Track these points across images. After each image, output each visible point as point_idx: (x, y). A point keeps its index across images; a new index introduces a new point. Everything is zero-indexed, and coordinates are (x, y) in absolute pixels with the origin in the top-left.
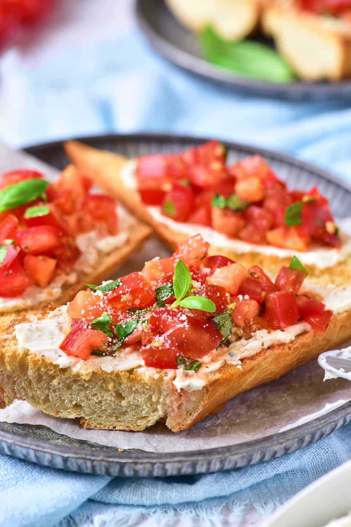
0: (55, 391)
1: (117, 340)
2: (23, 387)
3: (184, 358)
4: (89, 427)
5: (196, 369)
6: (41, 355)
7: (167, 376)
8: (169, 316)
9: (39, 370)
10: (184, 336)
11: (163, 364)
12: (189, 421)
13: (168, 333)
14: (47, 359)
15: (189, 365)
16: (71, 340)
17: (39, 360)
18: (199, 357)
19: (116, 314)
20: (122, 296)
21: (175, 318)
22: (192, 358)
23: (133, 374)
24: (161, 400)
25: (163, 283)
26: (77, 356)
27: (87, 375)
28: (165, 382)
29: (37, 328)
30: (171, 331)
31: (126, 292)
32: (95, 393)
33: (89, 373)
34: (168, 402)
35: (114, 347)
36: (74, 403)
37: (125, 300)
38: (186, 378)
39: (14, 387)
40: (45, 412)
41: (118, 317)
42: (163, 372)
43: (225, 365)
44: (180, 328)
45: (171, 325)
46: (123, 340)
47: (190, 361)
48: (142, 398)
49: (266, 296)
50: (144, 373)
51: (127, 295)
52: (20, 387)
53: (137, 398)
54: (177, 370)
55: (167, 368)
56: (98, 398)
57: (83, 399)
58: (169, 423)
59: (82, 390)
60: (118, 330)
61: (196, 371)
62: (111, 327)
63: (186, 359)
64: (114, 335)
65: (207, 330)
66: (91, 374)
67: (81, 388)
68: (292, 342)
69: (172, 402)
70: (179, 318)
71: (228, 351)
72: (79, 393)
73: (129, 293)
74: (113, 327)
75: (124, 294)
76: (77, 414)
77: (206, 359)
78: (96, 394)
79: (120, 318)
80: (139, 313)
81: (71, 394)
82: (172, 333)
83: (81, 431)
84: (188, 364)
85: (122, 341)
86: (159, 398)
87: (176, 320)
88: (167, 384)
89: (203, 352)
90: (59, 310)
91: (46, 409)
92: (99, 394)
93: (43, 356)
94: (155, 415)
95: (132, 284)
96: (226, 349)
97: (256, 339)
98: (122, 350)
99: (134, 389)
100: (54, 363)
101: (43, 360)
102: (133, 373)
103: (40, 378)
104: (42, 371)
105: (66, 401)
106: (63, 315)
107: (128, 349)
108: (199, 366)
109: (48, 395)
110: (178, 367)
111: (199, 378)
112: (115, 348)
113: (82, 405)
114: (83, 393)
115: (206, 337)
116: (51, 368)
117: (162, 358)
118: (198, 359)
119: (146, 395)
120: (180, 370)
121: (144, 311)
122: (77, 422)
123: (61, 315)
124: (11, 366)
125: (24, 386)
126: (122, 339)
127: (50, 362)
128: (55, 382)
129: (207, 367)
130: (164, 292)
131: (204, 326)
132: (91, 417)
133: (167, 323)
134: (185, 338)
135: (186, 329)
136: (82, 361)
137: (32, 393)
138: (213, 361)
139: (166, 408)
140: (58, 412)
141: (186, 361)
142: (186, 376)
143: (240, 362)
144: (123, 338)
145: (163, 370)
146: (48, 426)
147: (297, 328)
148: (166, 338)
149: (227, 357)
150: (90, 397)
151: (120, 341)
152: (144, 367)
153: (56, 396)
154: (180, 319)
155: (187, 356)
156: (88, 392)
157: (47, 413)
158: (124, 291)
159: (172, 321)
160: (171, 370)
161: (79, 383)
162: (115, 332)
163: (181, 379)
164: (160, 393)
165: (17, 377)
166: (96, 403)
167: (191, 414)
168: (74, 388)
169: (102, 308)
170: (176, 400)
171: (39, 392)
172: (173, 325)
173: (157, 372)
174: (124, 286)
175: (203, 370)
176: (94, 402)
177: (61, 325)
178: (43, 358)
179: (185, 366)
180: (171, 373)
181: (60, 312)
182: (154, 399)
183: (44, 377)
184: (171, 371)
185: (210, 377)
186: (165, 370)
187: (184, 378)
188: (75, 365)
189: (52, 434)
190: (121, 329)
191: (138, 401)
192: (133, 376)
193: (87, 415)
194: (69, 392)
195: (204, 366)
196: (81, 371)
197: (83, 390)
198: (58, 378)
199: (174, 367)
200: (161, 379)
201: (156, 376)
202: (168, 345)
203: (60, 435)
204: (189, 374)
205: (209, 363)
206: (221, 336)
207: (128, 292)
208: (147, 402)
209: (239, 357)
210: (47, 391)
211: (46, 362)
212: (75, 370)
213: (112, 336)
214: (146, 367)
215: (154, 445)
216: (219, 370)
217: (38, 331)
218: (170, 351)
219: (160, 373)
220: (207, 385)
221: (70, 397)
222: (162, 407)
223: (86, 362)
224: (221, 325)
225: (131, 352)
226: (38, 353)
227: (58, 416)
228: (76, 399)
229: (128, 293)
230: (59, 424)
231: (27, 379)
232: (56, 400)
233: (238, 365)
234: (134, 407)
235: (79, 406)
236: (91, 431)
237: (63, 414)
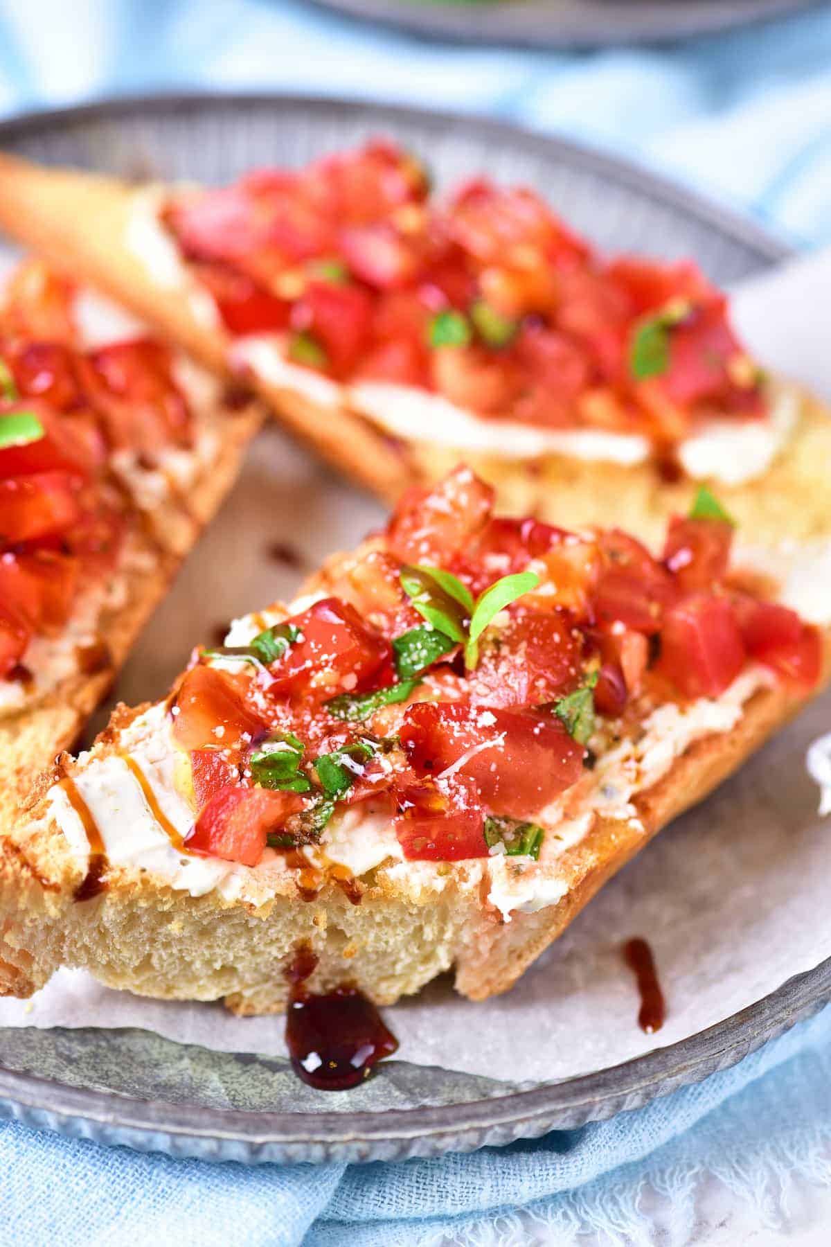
0: (166, 945)
1: (321, 798)
2: (85, 947)
3: (497, 821)
4: (250, 1011)
5: (535, 849)
6: (137, 869)
7: (465, 880)
8: (452, 723)
9: (132, 903)
10: (493, 767)
11: (453, 848)
12: (515, 973)
13: (456, 767)
14: (154, 876)
15: (515, 840)
16: (216, 823)
17: (135, 884)
18: (531, 812)
19: (300, 721)
20: (313, 673)
21: (468, 724)
22: (515, 817)
23: (376, 885)
24: (448, 935)
25: (409, 625)
26: (232, 861)
27: (265, 906)
28: (464, 896)
29: (104, 788)
30: (462, 761)
31: (323, 664)
32: (274, 939)
33: (270, 901)
34: (466, 938)
35: (318, 817)
36: (217, 966)
37: (323, 683)
38: (517, 881)
39: (62, 948)
40: (136, 992)
41: (308, 730)
42: (454, 872)
43: (600, 825)
44: (487, 749)
45: (461, 746)
46: (338, 797)
47: (513, 829)
48: (399, 935)
49: (661, 617)
50: (407, 881)
51: (327, 670)
52: (78, 946)
53: (384, 938)
54: (490, 861)
55: (463, 858)
56: (280, 949)
57: (241, 954)
58: (462, 983)
59: (239, 936)
60: (324, 771)
61: (536, 855)
62: (302, 767)
63: (503, 825)
64: (311, 783)
65: (546, 739)
66: (275, 902)
67: (239, 930)
68: (738, 726)
69: (476, 937)
70: (475, 721)
71: (597, 783)
72: (231, 941)
73: (330, 664)
74: (309, 765)
75: (318, 668)
76: (223, 989)
77: (549, 815)
78: (277, 939)
79: (315, 733)
80: (359, 711)
81: (210, 947)
82: (467, 764)
83: (232, 1024)
84: (510, 836)
85: (335, 798)
86: (442, 931)
87: (472, 729)
88: (467, 899)
89: (538, 800)
90: (144, 724)
91: (140, 987)
92: (284, 940)
93: (143, 870)
94: (427, 970)
95: (334, 637)
96: (587, 777)
97: (658, 739)
98: (337, 821)
99: (378, 918)
100: (176, 886)
101: (145, 882)
102: (376, 880)
103: (132, 920)
104: (141, 908)
105: (198, 965)
106: (155, 736)
107: (350, 817)
108: (539, 840)
109: (149, 956)
110: (491, 851)
111: (549, 875)
112: (318, 819)
113: (239, 966)
114: (243, 941)
115: (546, 757)
116: (164, 899)
117: (451, 836)
118: (531, 819)
119: (407, 926)
120: (497, 861)
121: (372, 704)
122: (222, 1006)
123: (150, 737)
124: (59, 906)
125: (88, 943)
126: (336, 794)
127: (163, 885)
128: (174, 928)
129: (557, 838)
130: (416, 649)
131: (537, 731)
132: (258, 988)
133: (451, 742)
134: (497, 772)
135: (500, 752)
136: (243, 870)
137: (108, 955)
138: (567, 816)
139: (457, 951)
140: (169, 989)
141: (504, 831)
142: (517, 872)
143: (632, 810)
144: (339, 792)
145: (452, 863)
146: (150, 1027)
147: (743, 686)
148: (452, 782)
149: (597, 801)
150: (261, 947)
151: (330, 799)
152: (401, 862)
153: (171, 955)
154: (479, 725)
155: (501, 815)
156: (257, 937)
157: (144, 994)
158: (317, 662)
159: (463, 734)
160: (471, 862)
161: (236, 921)
162: (316, 777)
163: (505, 887)
164: (444, 918)
165: (70, 927)
166: (276, 958)
167: (520, 957)
168: (219, 932)
169: (262, 711)
170: (488, 933)
171: (126, 953)
172: (467, 746)
173: (440, 874)
174: (312, 645)
175: (552, 849)
176: (271, 959)
177: (157, 765)
178: (145, 875)
179: (507, 845)
180: (473, 869)
181: (147, 729)
182: (429, 933)
183: (145, 919)
184: (474, 866)
185: (576, 868)
186: (459, 864)
187: (513, 881)
188: (225, 881)
189: (161, 1046)
190: (331, 767)
191: (387, 943)
192: (378, 890)
193: (248, 986)
194: (206, 942)
195: (549, 835)
196: (247, 899)
197: (242, 933)
198: (182, 918)
199: (479, 850)
200: (451, 889)
201: (440, 884)
202: (461, 799)
203: (182, 1045)
204: (523, 869)
205: (560, 823)
206: (578, 748)
207: (327, 662)
208: (409, 942)
209: (626, 795)
210: (148, 948)
211: (154, 886)
212: (230, 896)
213: (309, 788)
214: (409, 861)
215: (431, 1042)
216: (587, 842)
217: (109, 795)
218: (471, 816)
219: (446, 873)
220: (570, 890)
221: (207, 953)
222: (449, 951)
223: (254, 871)
224: (574, 717)
225: (360, 823)
226: (127, 865)
227: (170, 997)
228: (224, 956)
229: (326, 666)
230: (171, 1014)
231: (98, 927)
232: (170, 964)
233: (630, 818)
234: (374, 957)
235: (228, 970)
236: (258, 1021)
237: (184, 992)
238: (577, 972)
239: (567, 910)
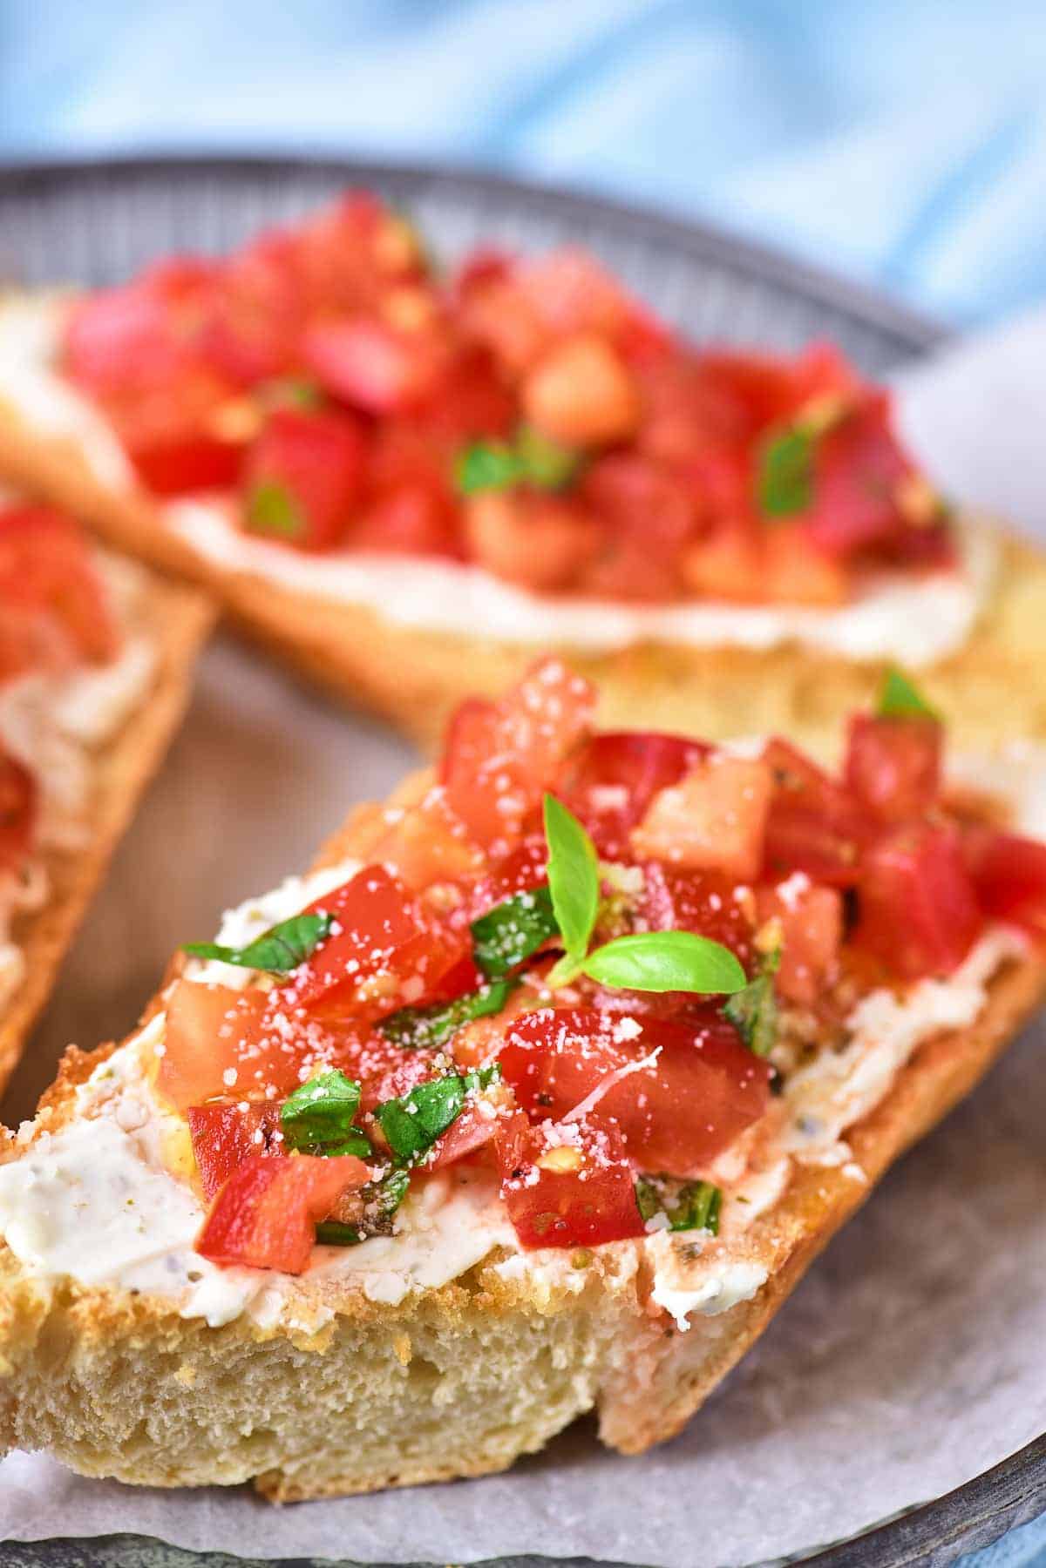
0: (170, 1405)
1: (389, 1165)
2: (49, 1416)
3: (651, 1182)
4: (295, 1495)
5: (713, 1219)
6: (125, 1293)
7: (613, 1272)
8: (579, 1039)
9: (121, 1344)
10: (642, 1101)
11: (592, 1227)
12: (687, 1408)
13: (588, 1105)
14: (152, 1301)
15: (681, 1208)
17: (125, 1315)
18: (700, 1164)
19: (344, 1053)
20: (359, 980)
21: (600, 1039)
22: (676, 1173)
23: (481, 1290)
24: (590, 1359)
25: (496, 897)
26: (267, 1268)
27: (321, 1332)
28: (613, 1297)
29: (62, 1174)
30: (598, 1094)
31: (375, 964)
32: (330, 1382)
33: (328, 1323)
34: (617, 1360)
35: (387, 1194)
36: (247, 1430)
37: (376, 993)
38: (692, 1269)
39: (14, 1420)
40: (125, 1480)
41: (358, 1066)
42: (596, 1260)
43: (802, 1177)
44: (632, 1075)
45: (593, 1072)
46: (414, 1161)
47: (676, 1192)
48: (516, 1363)
49: (858, 862)
50: (528, 1279)
51: (381, 973)
52: (39, 1415)
53: (495, 1369)
54: (649, 1242)
55: (606, 1240)
56: (340, 1397)
57: (282, 1409)
58: (608, 1431)
59: (276, 1382)
60: (391, 1124)
61: (715, 1227)
62: (358, 1122)
63: (661, 1186)
64: (374, 1145)
65: (712, 1053)
66: (335, 1327)
67: (278, 1374)
68: (982, 1017)
69: (631, 1358)
70: (610, 1033)
71: (789, 1112)
72: (266, 1391)
73: (386, 964)
74: (369, 1117)
75: (367, 971)
76: (255, 1465)
77: (726, 1166)
78: (335, 1383)
79: (370, 1069)
80: (431, 1032)
81: (235, 1403)
82: (602, 1100)
83: (267, 1518)
84: (673, 1203)
85: (410, 1164)
86: (580, 1353)
87: (607, 1045)
88: (618, 1301)
89: (708, 1146)
90: (110, 1074)
91: (129, 1471)
92: (345, 1385)
93: (135, 1293)
94: (558, 1414)
95: (387, 924)
96: (774, 1107)
97: (871, 1044)
98: (414, 1198)
99: (486, 1340)
100: (187, 1313)
101: (139, 1310)
102: (481, 1282)
103: (118, 1371)
104: (133, 1350)
105: (218, 1430)
106: (126, 1092)
107: (433, 1191)
108: (716, 1205)
109: (144, 1423)
110: (648, 1227)
111: (737, 1255)
112: (389, 1197)
113: (279, 1429)
114: (285, 1389)
115: (716, 1082)
116: (169, 1334)
117: (589, 1208)
118: (699, 1175)
119: (527, 1351)
120: (659, 1242)
121: (449, 1022)
122: (254, 1493)
123: (120, 1093)
124: (11, 1356)
125: (52, 1411)
126: (412, 1157)
127: (167, 1312)
128: (185, 1376)
129: (741, 1200)
130: (509, 932)
131: (699, 1043)
132: (306, 1460)
133: (579, 1066)
134: (650, 1107)
135: (650, 1077)
136: (283, 1282)
137: (83, 1426)
138: (753, 1167)
139: (603, 1381)
140: (172, 1473)
141: (663, 1194)
142: (690, 1256)
143: (844, 1151)
144: (416, 1154)
145: (592, 1249)
147: (983, 957)
148: (584, 1125)
149: (793, 1142)
150: (312, 1397)
151: (403, 1166)
152: (516, 1253)
153: (177, 1419)
154: (618, 1039)
155: (655, 1171)
156: (306, 1382)
157: (135, 1482)
158: (365, 962)
159: (596, 1054)
160: (621, 1245)
161: (274, 1360)
162: (379, 1135)
163: (675, 1280)
164: (582, 1334)
165: (26, 1388)
166: (333, 1412)
167: (694, 1383)
168: (249, 1379)
169: (288, 1041)
170: (650, 1350)
171: (110, 1422)
172: (603, 1071)
173: (577, 1267)
174: (355, 937)
175: (737, 1217)
176: (326, 1414)
177: (135, 1134)
178: (138, 1300)
179: (671, 1216)
180: (625, 1255)
181: (115, 1082)
182: (561, 1358)
183: (138, 1368)
184: (625, 1250)
185: (776, 1242)
186: (602, 1250)
187: (685, 1269)
188: (257, 1301)
189: (166, 1558)
190: (402, 1118)
191: (498, 1376)
192: (486, 1297)
193: (290, 1459)
194: (230, 1396)
195: (729, 1197)
196: (293, 1324)
197: (282, 1378)
198: (195, 1361)
199: (631, 1227)
200: (594, 1288)
201: (577, 1282)
202: (601, 1151)
203: (196, 1554)
204: (699, 1249)
205: (742, 1179)
206: (760, 1064)
207: (380, 960)
208: (531, 1373)
209: (835, 1130)
210: (142, 1411)
211: (153, 1314)
212: (267, 1321)
213: (369, 1153)
214: (528, 1250)
215: (569, 1521)
216: (785, 1203)
217: (71, 1184)
218: (618, 1176)
219: (586, 1264)
220: (771, 1275)
221: (231, 1413)
222: (590, 1382)
223: (301, 1282)
224: (750, 1019)
225: (448, 1200)
226: (109, 1286)
227: (175, 1483)
228: (257, 1415)
229: (379, 966)
230: (176, 1508)
231: (69, 1384)
232: (176, 1433)
233: (844, 1163)
234: (478, 1400)
235: (263, 1436)
236: (304, 1509)
237: (197, 1474)
238: (771, 1401)
239: (765, 1306)
